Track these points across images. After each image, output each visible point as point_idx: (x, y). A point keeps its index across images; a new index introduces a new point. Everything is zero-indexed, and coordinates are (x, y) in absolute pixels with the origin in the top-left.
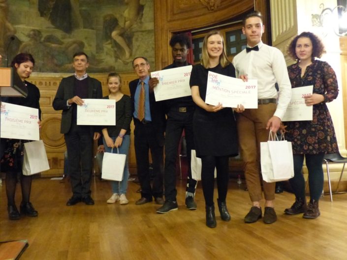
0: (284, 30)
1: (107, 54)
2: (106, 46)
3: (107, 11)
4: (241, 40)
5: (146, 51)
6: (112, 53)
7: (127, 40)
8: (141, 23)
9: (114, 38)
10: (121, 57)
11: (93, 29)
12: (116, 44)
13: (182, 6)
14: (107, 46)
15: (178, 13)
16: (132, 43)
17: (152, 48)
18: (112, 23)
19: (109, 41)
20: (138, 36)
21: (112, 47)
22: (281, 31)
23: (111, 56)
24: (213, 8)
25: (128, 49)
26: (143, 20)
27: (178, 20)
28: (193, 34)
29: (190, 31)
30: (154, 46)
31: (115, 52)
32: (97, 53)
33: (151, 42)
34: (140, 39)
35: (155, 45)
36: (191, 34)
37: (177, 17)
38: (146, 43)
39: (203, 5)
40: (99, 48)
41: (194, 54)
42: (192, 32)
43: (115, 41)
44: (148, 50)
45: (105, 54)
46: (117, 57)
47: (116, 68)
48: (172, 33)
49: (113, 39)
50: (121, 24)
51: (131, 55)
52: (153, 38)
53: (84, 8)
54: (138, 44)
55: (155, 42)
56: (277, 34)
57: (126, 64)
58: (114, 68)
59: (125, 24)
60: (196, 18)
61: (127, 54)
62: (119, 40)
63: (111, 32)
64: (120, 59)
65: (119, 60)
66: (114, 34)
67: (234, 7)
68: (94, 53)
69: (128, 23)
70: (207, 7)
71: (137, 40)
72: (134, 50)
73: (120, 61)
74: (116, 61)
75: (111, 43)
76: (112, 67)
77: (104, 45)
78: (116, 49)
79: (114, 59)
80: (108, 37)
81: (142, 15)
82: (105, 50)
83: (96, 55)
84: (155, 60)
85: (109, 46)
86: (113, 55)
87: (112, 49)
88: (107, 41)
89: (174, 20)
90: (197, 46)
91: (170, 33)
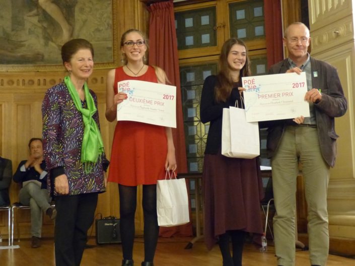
0: (330, 7)
1: (31, 32)
2: (29, 18)
4: (254, 17)
5: (98, 30)
6: (40, 31)
7: (64, 12)
9: (44, 7)
10: (54, 39)
12: (46, 17)
14: (31, 20)
16: (73, 16)
17: (108, 25)
19: (35, 11)
20: (84, 4)
21: (39, 21)
22: (324, 9)
23: (38, 36)
25: (67, 26)
28: (176, 4)
30: (111, 22)
31: (45, 29)
32: (13, 30)
33: (105, 15)
34: (87, 10)
35: (113, 19)
36: (172, 4)
38: (98, 16)
40: (17, 23)
41: (177, 37)
43: (44, 12)
44: (101, 28)
45: (27, 31)
46: (48, 38)
47: (46, 56)
49: (41, 8)
51: (72, 36)
52: (110, 9)
54: (84, 17)
55: (113, 14)
56: (318, 13)
58: (43, 56)
61: (66, 34)
62: (52, 9)
64: (52, 41)
65: (50, 43)
68: (9, 30)
71: (82, 10)
72: (77, 27)
73: (53, 44)
74: (46, 44)
75: (38, 14)
76: (38, 54)
77: (25, 17)
78: (45, 25)
79: (42, 41)
80: (32, 3)
82: (28, 25)
83: (13, 33)
84: (113, 45)
85: (35, 20)
86: (41, 36)
87: (40, 25)
88: (30, 11)
90: (181, 24)
91: (139, 2)
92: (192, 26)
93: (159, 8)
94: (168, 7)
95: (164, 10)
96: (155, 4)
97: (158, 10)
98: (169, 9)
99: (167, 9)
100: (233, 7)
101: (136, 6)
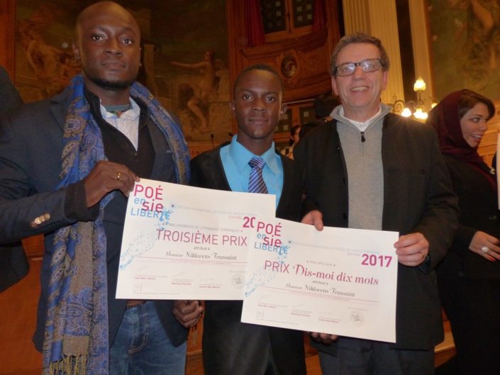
2: (182, 115)
3: (183, 80)
5: (224, 123)
8: (217, 94)
10: (197, 127)
11: (168, 97)
12: (192, 114)
14: (184, 116)
18: (187, 93)
19: (185, 111)
20: (214, 107)
21: (189, 116)
25: (205, 119)
26: (219, 91)
31: (192, 122)
34: (216, 110)
43: (191, 111)
46: (194, 127)
49: (189, 108)
50: (197, 93)
51: (207, 125)
53: (158, 76)
54: (214, 114)
57: (203, 133)
59: (201, 94)
61: (204, 124)
62: (196, 110)
63: (187, 100)
66: (190, 103)
69: (203, 94)
71: (213, 110)
74: (193, 131)
75: (187, 113)
77: (180, 114)
78: (192, 118)
80: (183, 106)
81: (218, 86)
82: (181, 119)
85: (186, 116)
87: (188, 119)
100: (302, 110)
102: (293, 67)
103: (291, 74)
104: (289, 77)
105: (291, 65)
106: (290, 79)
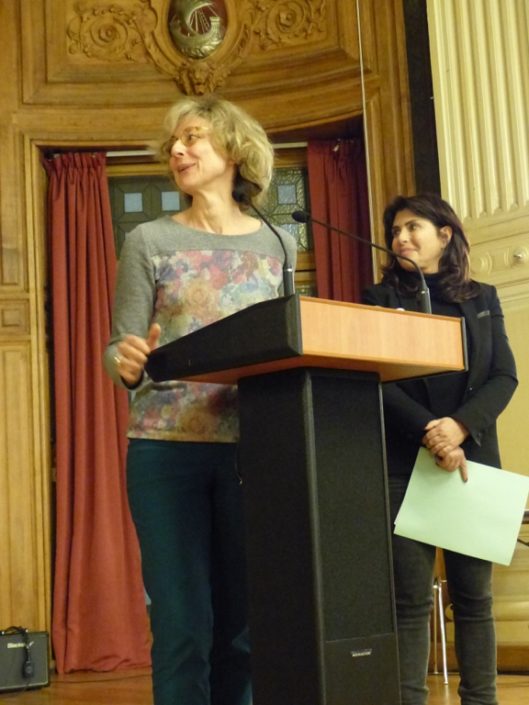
0: (494, 205)
13: (78, 58)
15: (66, 82)
22: (480, 209)
24: (201, 89)
27: (65, 104)
28: (112, 162)
29: (104, 150)
36: (103, 161)
37: (57, 93)
39: (159, 70)
42: (110, 154)
48: (40, 148)
60: (134, 111)
67: (283, 98)
70: (174, 80)
89: (50, 105)
90: (117, 204)
91: (34, 149)
92: (140, 209)
93: (75, 165)
94: (95, 164)
95: (86, 170)
96: (64, 156)
97: (71, 169)
98: (95, 169)
99: (92, 170)
101: (27, 157)
102: (216, 21)
103: (207, 48)
104: (197, 58)
105: (207, 12)
106: (203, 64)
